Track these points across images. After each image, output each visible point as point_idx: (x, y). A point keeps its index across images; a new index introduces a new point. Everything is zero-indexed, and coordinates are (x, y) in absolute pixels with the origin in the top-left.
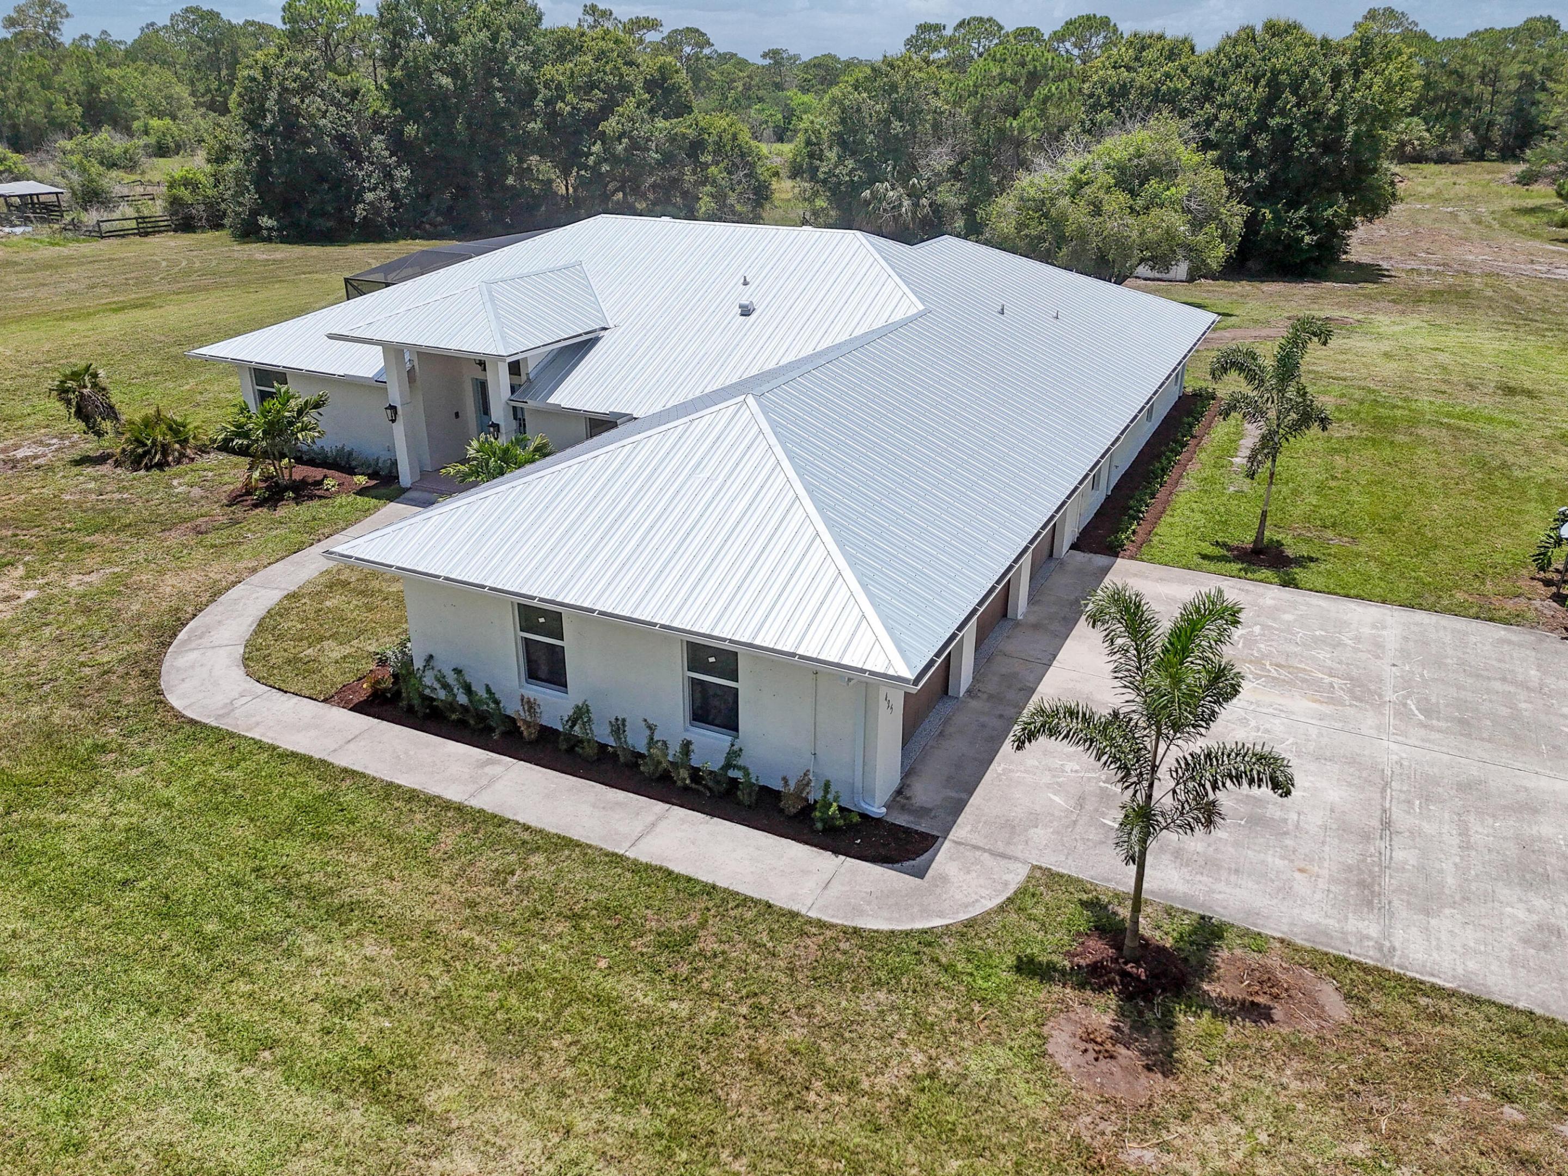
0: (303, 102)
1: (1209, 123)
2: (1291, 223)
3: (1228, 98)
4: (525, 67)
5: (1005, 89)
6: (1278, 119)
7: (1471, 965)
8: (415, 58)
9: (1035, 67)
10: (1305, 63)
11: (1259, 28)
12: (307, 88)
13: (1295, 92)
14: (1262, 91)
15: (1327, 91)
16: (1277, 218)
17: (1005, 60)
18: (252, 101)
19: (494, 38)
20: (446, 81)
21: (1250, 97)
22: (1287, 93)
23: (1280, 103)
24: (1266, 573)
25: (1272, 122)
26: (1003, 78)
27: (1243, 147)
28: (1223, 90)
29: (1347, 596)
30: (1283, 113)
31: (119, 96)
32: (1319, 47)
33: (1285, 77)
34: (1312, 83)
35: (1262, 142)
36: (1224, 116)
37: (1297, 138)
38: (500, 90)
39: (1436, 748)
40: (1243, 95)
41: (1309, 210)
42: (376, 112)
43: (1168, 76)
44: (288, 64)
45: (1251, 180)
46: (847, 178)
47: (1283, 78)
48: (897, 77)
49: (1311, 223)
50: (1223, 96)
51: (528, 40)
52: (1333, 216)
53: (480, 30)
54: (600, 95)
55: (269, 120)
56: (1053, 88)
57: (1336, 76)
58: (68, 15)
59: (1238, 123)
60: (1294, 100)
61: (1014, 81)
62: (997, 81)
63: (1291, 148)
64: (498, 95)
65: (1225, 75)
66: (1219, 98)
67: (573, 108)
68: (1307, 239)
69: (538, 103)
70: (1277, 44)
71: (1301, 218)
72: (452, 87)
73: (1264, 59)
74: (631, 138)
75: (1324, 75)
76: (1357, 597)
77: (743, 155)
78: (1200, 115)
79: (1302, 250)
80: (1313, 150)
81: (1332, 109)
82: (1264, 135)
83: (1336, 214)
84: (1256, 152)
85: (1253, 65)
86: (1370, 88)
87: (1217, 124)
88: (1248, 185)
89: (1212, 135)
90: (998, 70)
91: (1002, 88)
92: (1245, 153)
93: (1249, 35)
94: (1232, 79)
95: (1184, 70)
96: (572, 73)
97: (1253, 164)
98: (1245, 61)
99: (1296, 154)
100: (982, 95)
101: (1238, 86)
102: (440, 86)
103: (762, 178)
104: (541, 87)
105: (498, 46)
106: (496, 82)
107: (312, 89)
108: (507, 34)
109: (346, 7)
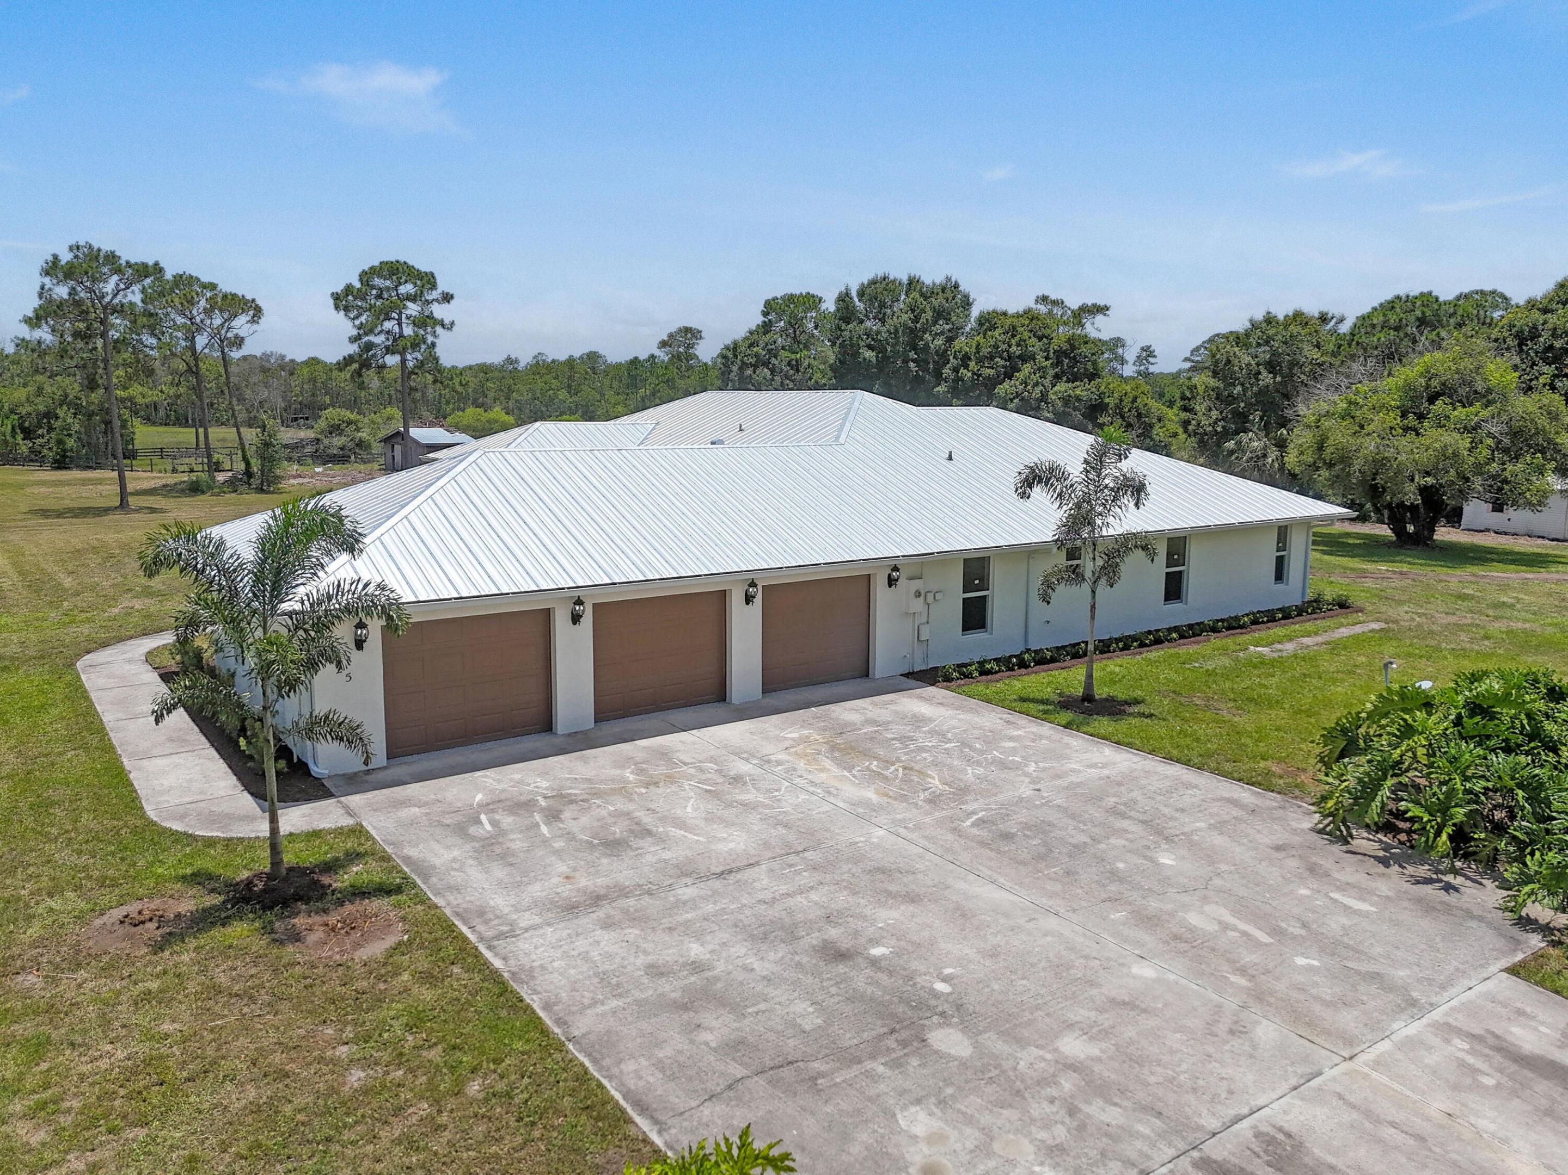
0: (755, 372)
4: (939, 342)
8: (851, 338)
12: (763, 363)
19: (916, 320)
20: (869, 354)
38: (914, 361)
44: (752, 345)
46: (1211, 428)
51: (948, 320)
53: (906, 313)
54: (1002, 362)
58: (702, 338)
64: (912, 365)
67: (974, 374)
69: (946, 371)
72: (875, 360)
74: (1022, 399)
77: (1139, 416)
96: (981, 344)
102: (866, 360)
103: (1157, 438)
104: (951, 358)
105: (918, 325)
106: (912, 355)
107: (766, 364)
108: (929, 315)
109: (811, 301)
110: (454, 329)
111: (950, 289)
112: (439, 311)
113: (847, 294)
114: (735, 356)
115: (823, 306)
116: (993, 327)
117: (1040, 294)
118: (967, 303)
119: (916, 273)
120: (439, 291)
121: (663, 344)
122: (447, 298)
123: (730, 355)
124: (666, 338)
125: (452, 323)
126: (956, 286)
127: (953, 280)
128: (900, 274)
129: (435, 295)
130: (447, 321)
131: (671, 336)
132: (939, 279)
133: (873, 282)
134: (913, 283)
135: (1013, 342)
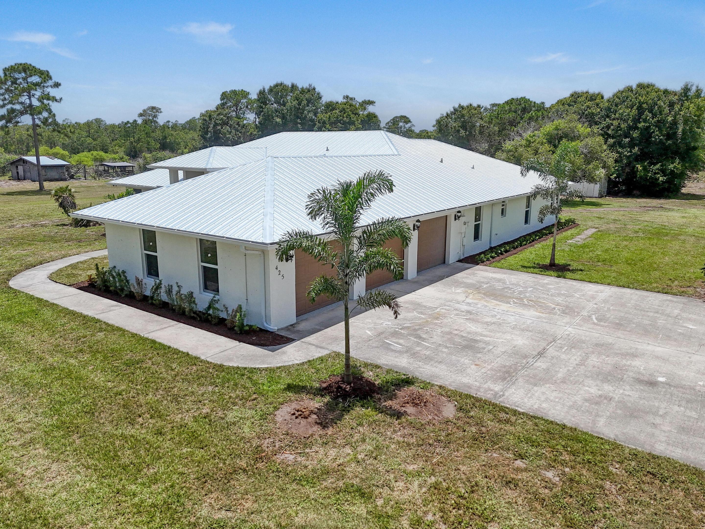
0: (222, 128)
1: (608, 127)
2: (652, 171)
3: (617, 115)
4: (311, 115)
5: (511, 115)
6: (643, 124)
7: (544, 405)
8: (268, 112)
9: (525, 105)
10: (656, 99)
11: (634, 87)
12: (225, 123)
13: (651, 111)
14: (634, 112)
15: (667, 110)
16: (645, 169)
17: (512, 103)
18: (204, 128)
19: (299, 104)
20: (279, 120)
21: (628, 115)
22: (647, 112)
23: (643, 117)
24: (552, 273)
25: (640, 125)
26: (510, 111)
27: (626, 137)
28: (615, 112)
29: (590, 282)
30: (645, 121)
31: (175, 141)
32: (662, 93)
33: (645, 105)
34: (660, 107)
35: (636, 134)
36: (615, 123)
37: (653, 132)
38: (300, 123)
39: (594, 331)
40: (625, 114)
41: (661, 166)
42: (251, 133)
43: (588, 107)
44: (219, 115)
45: (631, 152)
47: (644, 106)
48: (464, 112)
49: (663, 171)
50: (615, 115)
51: (314, 105)
52: (674, 168)
53: (294, 101)
54: (341, 125)
55: (209, 135)
56: (534, 114)
57: (671, 105)
58: (161, 112)
59: (622, 126)
60: (650, 115)
61: (515, 112)
62: (508, 112)
63: (651, 137)
65: (616, 105)
66: (613, 115)
68: (661, 179)
70: (643, 92)
71: (658, 169)
72: (281, 122)
73: (636, 98)
75: (665, 104)
76: (595, 282)
78: (604, 124)
79: (658, 184)
80: (662, 137)
81: (670, 119)
82: (636, 131)
83: (675, 167)
84: (632, 139)
85: (631, 101)
86: (688, 109)
87: (612, 127)
88: (629, 154)
89: (610, 132)
90: (508, 107)
91: (510, 114)
92: (627, 140)
93: (630, 89)
94: (620, 107)
95: (597, 105)
96: (330, 117)
97: (632, 145)
98: (627, 99)
99: (653, 139)
100: (501, 118)
101: (623, 110)
102: (276, 122)
104: (317, 123)
105: (301, 107)
106: (299, 121)
107: (227, 124)
108: (305, 102)
109: (245, 94)
110: (62, 102)
111: (311, 90)
112: (53, 92)
113: (264, 91)
114: (210, 119)
115: (250, 96)
116: (334, 109)
117: (345, 95)
118: (320, 97)
119: (295, 82)
120: (53, 81)
121: (141, 115)
122: (57, 85)
123: (207, 119)
124: (142, 112)
125: (61, 99)
126: (314, 89)
127: (313, 86)
128: (288, 83)
129: (50, 83)
130: (58, 98)
131: (144, 111)
132: (306, 85)
133: (277, 85)
134: (294, 87)
135: (345, 116)
